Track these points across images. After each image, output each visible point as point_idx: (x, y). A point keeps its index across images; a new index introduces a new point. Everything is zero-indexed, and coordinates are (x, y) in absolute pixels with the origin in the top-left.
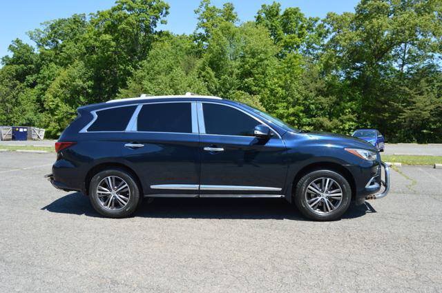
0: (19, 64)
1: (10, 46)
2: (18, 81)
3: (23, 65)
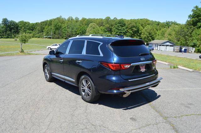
0: (194, 18)
1: (193, 10)
2: (193, 26)
3: (196, 18)
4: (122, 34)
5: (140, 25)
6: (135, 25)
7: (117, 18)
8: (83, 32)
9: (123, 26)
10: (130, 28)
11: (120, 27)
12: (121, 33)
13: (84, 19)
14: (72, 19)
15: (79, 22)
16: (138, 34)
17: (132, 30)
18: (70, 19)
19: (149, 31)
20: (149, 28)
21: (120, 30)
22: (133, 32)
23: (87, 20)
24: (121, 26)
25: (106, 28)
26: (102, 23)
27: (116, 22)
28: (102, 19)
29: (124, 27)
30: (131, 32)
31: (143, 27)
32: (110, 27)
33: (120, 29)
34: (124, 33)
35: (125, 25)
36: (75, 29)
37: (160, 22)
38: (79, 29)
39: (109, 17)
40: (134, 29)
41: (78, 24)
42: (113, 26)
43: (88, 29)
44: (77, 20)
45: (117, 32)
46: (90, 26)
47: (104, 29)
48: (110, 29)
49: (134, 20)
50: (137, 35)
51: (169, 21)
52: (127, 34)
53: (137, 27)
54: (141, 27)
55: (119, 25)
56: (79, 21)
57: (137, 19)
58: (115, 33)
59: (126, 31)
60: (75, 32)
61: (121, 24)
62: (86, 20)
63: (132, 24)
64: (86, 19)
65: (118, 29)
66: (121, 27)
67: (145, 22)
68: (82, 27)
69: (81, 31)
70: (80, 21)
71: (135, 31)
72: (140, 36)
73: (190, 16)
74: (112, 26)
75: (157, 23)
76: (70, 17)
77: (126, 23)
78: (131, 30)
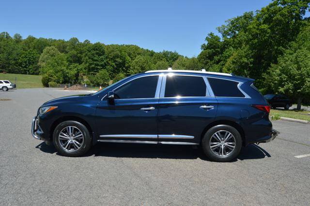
4: (99, 67)
5: (126, 54)
6: (120, 54)
7: (89, 42)
8: (29, 60)
9: (101, 55)
10: (112, 58)
11: (95, 55)
12: (98, 65)
13: (31, 39)
14: (8, 37)
15: (21, 43)
16: (124, 68)
17: (115, 61)
18: (4, 36)
19: (141, 64)
20: (141, 60)
21: (96, 61)
22: (116, 64)
23: (38, 40)
24: (97, 54)
25: (71, 57)
26: (64, 48)
27: (89, 48)
28: (63, 42)
29: (102, 57)
30: (114, 64)
31: (131, 57)
32: (79, 55)
33: (96, 58)
34: (102, 65)
35: (104, 53)
36: (14, 55)
37: (154, 52)
38: (23, 55)
39: (77, 39)
40: (118, 60)
41: (20, 46)
42: (84, 54)
43: (41, 57)
44: (18, 40)
45: (91, 64)
46: (45, 50)
47: (67, 58)
48: (77, 59)
49: (117, 45)
50: (123, 70)
51: (167, 52)
52: (108, 67)
53: (122, 57)
54: (128, 58)
55: (94, 52)
56: (21, 41)
57: (121, 46)
58: (88, 64)
59: (105, 64)
60: (15, 60)
61: (98, 51)
62: (35, 41)
63: (115, 53)
64: (35, 38)
65: (92, 59)
66: (97, 56)
67: (135, 51)
68: (29, 53)
69: (26, 60)
70: (23, 42)
71: (120, 63)
72: (126, 72)
73: (203, 47)
74: (81, 53)
75: (149, 53)
76: (4, 33)
77: (106, 50)
78: (113, 61)
